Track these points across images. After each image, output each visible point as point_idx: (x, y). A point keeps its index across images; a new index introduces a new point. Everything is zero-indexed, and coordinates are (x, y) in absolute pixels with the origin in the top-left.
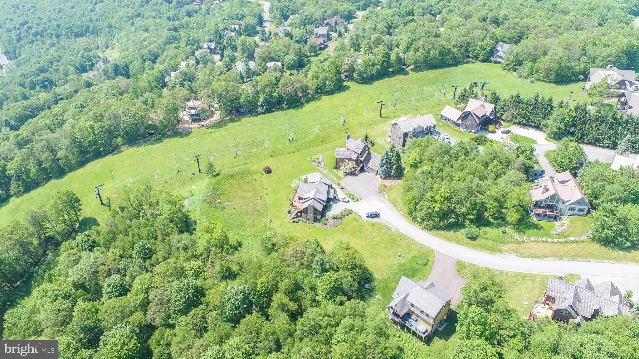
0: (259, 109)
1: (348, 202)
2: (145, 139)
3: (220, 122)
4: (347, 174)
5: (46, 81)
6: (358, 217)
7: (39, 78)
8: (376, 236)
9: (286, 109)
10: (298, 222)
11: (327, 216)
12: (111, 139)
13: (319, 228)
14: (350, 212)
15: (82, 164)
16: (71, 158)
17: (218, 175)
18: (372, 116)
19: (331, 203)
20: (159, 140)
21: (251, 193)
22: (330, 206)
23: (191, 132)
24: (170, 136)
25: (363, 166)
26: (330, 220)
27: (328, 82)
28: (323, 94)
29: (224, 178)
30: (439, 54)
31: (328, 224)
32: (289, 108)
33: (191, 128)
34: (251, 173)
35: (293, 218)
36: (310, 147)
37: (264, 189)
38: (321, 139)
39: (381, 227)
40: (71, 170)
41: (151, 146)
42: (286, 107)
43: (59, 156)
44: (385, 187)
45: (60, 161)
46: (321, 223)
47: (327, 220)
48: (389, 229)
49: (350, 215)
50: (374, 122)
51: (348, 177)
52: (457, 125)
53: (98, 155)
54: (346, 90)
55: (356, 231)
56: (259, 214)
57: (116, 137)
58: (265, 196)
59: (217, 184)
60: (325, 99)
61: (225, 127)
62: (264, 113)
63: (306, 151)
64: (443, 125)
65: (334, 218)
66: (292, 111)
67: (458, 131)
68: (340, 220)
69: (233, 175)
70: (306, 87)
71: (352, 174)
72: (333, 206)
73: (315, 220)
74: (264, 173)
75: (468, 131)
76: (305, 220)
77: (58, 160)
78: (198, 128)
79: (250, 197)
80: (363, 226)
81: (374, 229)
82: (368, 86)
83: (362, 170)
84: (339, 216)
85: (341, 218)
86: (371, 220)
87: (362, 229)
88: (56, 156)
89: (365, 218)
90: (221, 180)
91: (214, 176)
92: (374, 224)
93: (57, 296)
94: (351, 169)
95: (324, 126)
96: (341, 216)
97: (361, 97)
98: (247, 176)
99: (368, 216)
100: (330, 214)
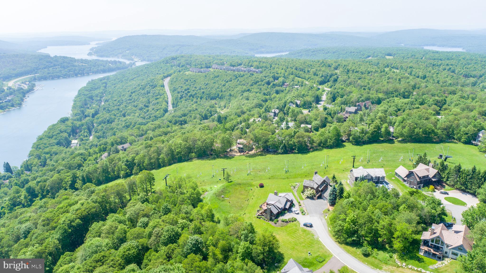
0: (279, 151)
1: (298, 214)
2: (208, 157)
3: (253, 155)
4: (308, 197)
5: (183, 121)
6: (298, 224)
7: (181, 119)
8: (302, 238)
9: (295, 153)
10: (260, 218)
11: (279, 219)
12: (190, 153)
13: (270, 225)
14: (296, 220)
15: (170, 164)
16: (166, 159)
17: (231, 182)
18: (347, 166)
19: (286, 212)
20: (214, 158)
21: (245, 196)
22: (285, 213)
23: (233, 157)
24: (221, 158)
25: (321, 195)
26: (279, 222)
27: (329, 140)
28: (324, 147)
29: (234, 184)
30: (423, 132)
31: (277, 224)
32: (298, 153)
33: (235, 155)
34: (251, 185)
35: (259, 215)
36: (296, 178)
37: (253, 196)
38: (306, 174)
39: (309, 233)
40: (164, 166)
41: (208, 161)
42: (297, 151)
43: (160, 157)
44: (329, 210)
45: (160, 160)
46: (273, 222)
47: (278, 221)
48: (313, 235)
49: (294, 222)
50: (347, 169)
51: (309, 200)
52: (405, 181)
53: (180, 160)
54: (342, 148)
55: (292, 232)
56: (241, 208)
57: (192, 153)
58: (251, 199)
59: (228, 186)
60: (325, 151)
61: (254, 158)
62: (282, 153)
63: (292, 179)
64: (394, 179)
65: (282, 221)
66: (300, 155)
67: (404, 185)
68: (286, 223)
69: (240, 184)
70: (313, 140)
71: (311, 198)
72: (286, 214)
73: (271, 220)
74: (259, 187)
75: (411, 186)
76: (264, 218)
77: (159, 159)
78: (239, 156)
79: (242, 199)
80: (298, 230)
81: (303, 234)
82: (358, 147)
83: (320, 197)
84: (286, 221)
85: (287, 222)
86: (305, 227)
87: (296, 232)
88: (159, 157)
89: (302, 225)
90: (231, 185)
91: (229, 182)
92: (306, 231)
93: (116, 220)
94: (311, 194)
95: (313, 167)
96: (288, 221)
97: (348, 153)
98: (248, 186)
99: (305, 225)
100: (281, 218)
